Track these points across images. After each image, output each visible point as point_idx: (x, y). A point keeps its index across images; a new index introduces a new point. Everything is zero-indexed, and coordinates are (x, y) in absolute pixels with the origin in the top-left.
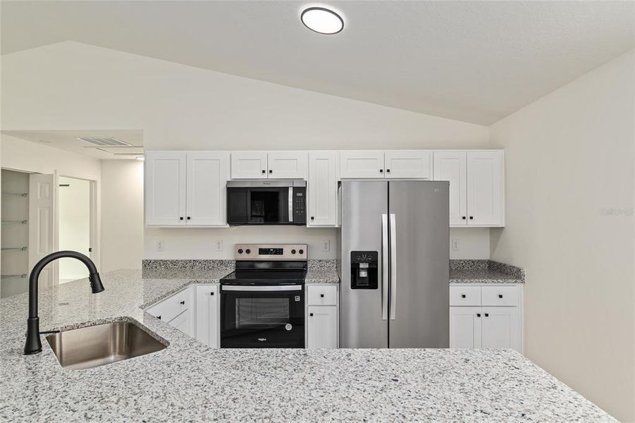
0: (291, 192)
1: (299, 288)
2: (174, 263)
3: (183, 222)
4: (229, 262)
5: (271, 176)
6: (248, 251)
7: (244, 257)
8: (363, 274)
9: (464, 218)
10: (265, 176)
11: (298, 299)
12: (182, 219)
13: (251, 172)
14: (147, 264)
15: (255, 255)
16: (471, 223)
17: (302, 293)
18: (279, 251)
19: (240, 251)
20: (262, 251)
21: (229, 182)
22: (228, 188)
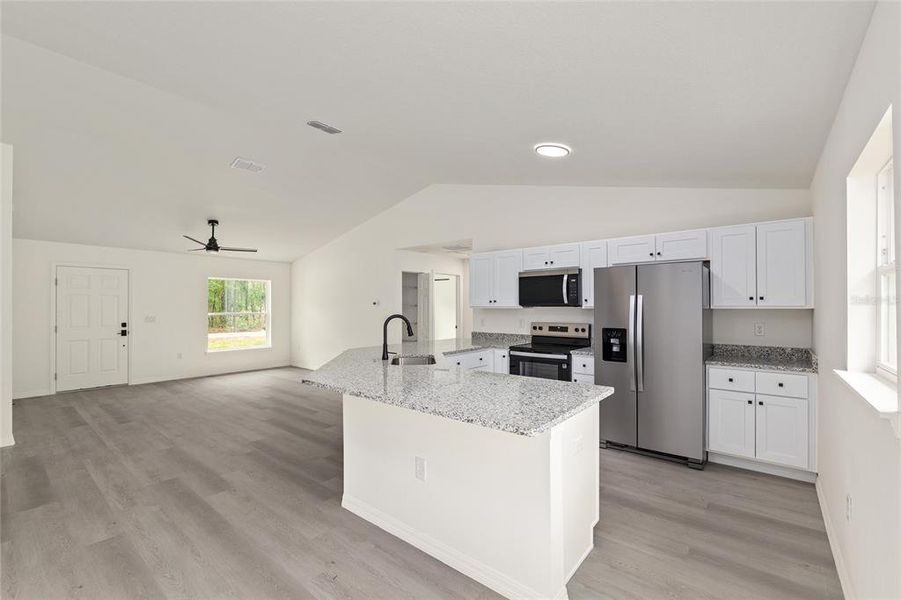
0: (565, 278)
1: (565, 357)
2: (491, 335)
3: (492, 304)
4: (528, 336)
5: (552, 267)
6: (541, 328)
7: (538, 333)
8: (615, 349)
9: (751, 298)
10: (549, 266)
11: (565, 366)
12: (491, 302)
13: (537, 265)
14: (474, 335)
15: (546, 332)
16: (761, 305)
17: (569, 362)
18: (565, 329)
19: (535, 328)
20: (552, 329)
21: (520, 273)
22: (520, 278)
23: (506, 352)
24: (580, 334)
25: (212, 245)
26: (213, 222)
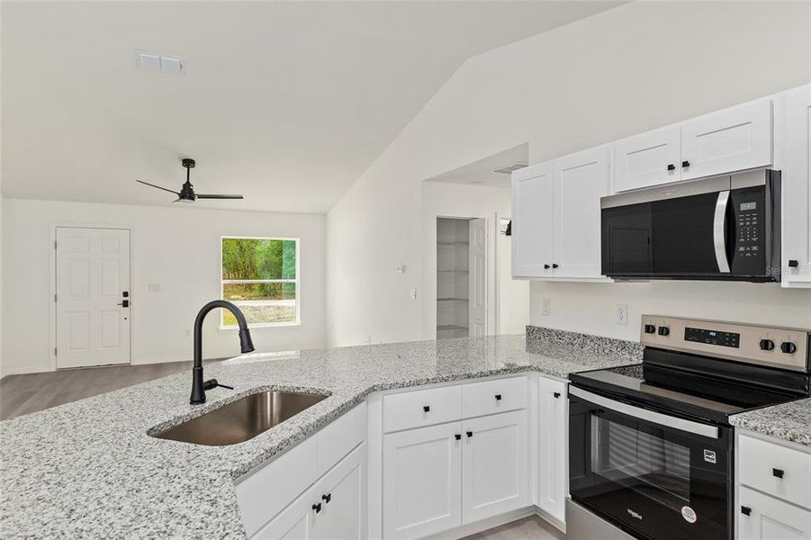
0: (722, 202)
2: (560, 334)
3: (550, 272)
4: (635, 347)
5: (687, 175)
6: (664, 331)
7: (657, 341)
10: (680, 175)
12: (547, 267)
15: (676, 341)
17: (724, 449)
18: (732, 340)
19: (649, 329)
20: (692, 334)
21: (603, 200)
22: (603, 211)
23: (561, 386)
24: (777, 358)
25: (187, 193)
26: (188, 163)
